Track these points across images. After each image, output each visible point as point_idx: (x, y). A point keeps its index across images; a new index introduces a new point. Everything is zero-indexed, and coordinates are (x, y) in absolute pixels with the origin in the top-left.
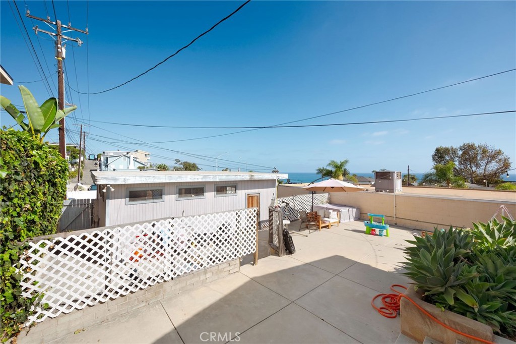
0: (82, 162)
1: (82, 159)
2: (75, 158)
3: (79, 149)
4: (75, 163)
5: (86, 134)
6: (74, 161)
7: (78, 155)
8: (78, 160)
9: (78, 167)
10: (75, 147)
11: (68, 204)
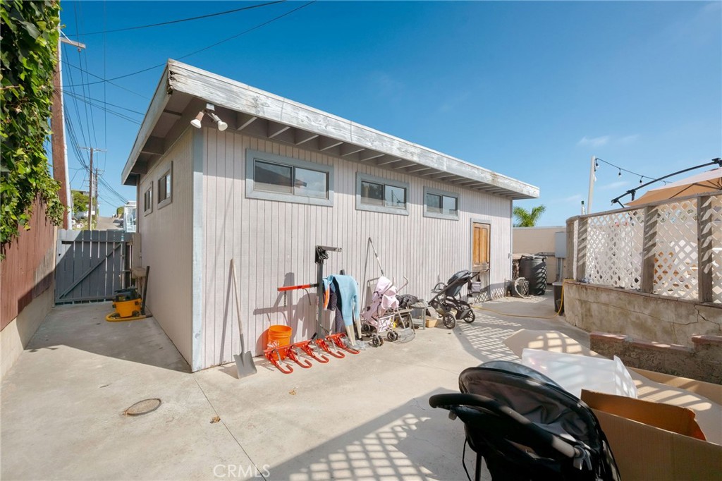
0: (94, 217)
1: (93, 213)
2: (81, 209)
3: (88, 195)
4: (82, 218)
5: (98, 172)
6: (79, 214)
7: (87, 206)
8: (86, 214)
9: (86, 223)
10: (82, 193)
11: (73, 239)
